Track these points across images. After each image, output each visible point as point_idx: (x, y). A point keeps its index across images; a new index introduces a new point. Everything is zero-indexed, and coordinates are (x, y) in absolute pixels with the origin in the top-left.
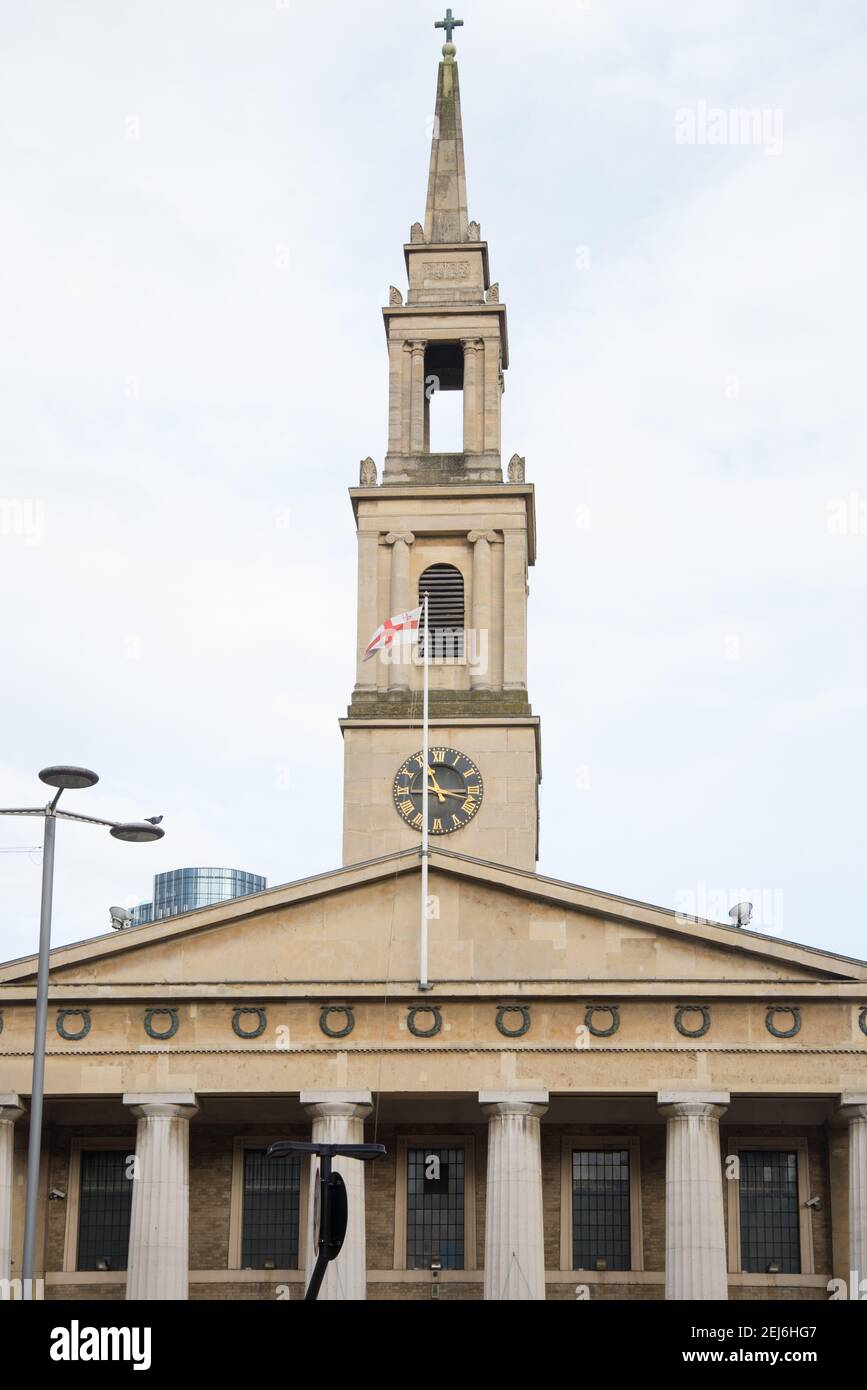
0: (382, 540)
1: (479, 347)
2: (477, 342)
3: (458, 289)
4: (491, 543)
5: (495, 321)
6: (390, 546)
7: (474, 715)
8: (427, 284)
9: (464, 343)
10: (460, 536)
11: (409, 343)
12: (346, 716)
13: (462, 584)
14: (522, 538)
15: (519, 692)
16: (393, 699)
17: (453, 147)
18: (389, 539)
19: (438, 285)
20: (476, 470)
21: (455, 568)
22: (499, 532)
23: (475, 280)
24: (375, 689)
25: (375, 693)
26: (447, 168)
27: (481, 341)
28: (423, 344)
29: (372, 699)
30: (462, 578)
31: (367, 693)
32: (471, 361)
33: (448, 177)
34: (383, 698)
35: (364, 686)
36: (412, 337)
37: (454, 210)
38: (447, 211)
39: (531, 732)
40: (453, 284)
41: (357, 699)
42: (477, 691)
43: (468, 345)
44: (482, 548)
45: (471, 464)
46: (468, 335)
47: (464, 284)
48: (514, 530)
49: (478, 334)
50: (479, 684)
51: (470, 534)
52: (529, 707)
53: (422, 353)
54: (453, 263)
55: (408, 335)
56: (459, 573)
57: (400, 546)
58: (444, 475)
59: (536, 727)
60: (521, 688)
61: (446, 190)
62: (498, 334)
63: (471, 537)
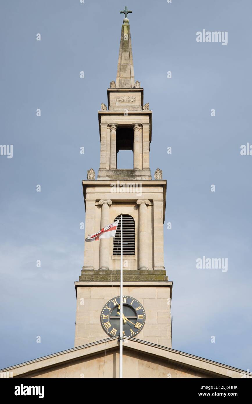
0: (97, 204)
1: (140, 127)
2: (139, 126)
3: (131, 106)
4: (147, 205)
5: (147, 118)
6: (100, 206)
7: (140, 281)
8: (117, 104)
9: (134, 126)
10: (133, 202)
11: (109, 126)
12: (78, 281)
13: (134, 223)
14: (162, 203)
15: (162, 271)
16: (101, 273)
17: (128, 55)
18: (100, 203)
19: (122, 104)
20: (140, 176)
22: (151, 201)
23: (138, 103)
24: (93, 269)
25: (93, 270)
26: (125, 62)
27: (141, 125)
28: (116, 126)
29: (91, 273)
30: (134, 221)
31: (89, 270)
32: (137, 133)
33: (126, 66)
34: (97, 273)
35: (87, 267)
36: (111, 123)
37: (128, 78)
38: (125, 78)
39: (169, 289)
40: (128, 104)
41: (84, 273)
42: (143, 270)
43: (136, 127)
44: (143, 207)
45: (137, 173)
46: (136, 123)
47: (133, 104)
48: (158, 200)
49: (140, 122)
50: (142, 267)
51: (138, 201)
52: (167, 278)
53: (115, 129)
54: (129, 96)
55: (109, 122)
56: (132, 218)
57: (105, 206)
58: (125, 177)
59: (171, 287)
60: (163, 269)
61: (125, 70)
62: (148, 122)
63: (138, 202)
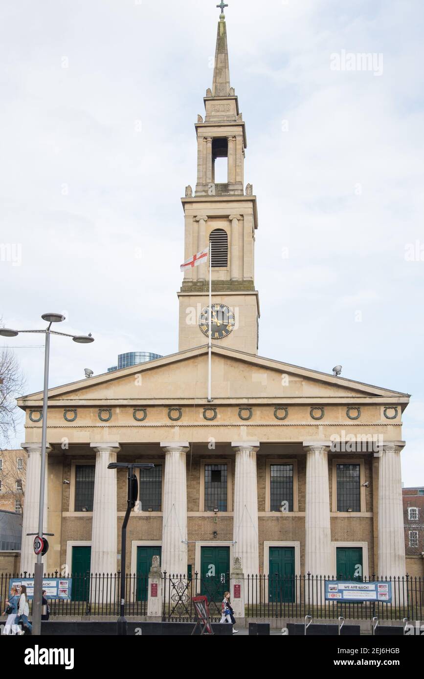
0: (194, 219)
1: (234, 139)
2: (233, 137)
3: (226, 116)
4: (238, 220)
5: (240, 129)
6: (198, 221)
7: (232, 290)
8: (213, 113)
9: (228, 138)
10: (226, 217)
11: (206, 138)
12: (180, 291)
13: (227, 237)
14: (251, 218)
15: (250, 281)
16: (199, 284)
17: (224, 57)
18: (197, 219)
19: (218, 114)
20: (233, 190)
21: (224, 230)
22: (242, 216)
23: (233, 112)
24: (192, 280)
25: (192, 282)
26: (221, 65)
27: (235, 137)
28: (211, 138)
29: (190, 284)
30: (227, 234)
31: (188, 282)
32: (230, 145)
33: (222, 69)
34: (195, 284)
35: (187, 279)
36: (207, 135)
37: (224, 83)
38: (221, 83)
39: (255, 297)
40: (223, 114)
41: (184, 284)
42: (233, 281)
43: (229, 139)
44: (235, 222)
45: (230, 188)
46: (229, 134)
47: (228, 113)
48: (248, 215)
49: (233, 134)
50: (233, 278)
51: (230, 216)
52: (254, 287)
53: (211, 142)
54: (223, 105)
55: (206, 135)
56: (226, 232)
57: (202, 222)
58: (220, 192)
59: (256, 295)
60: (251, 279)
61: (221, 74)
62: (242, 134)
63: (230, 218)
